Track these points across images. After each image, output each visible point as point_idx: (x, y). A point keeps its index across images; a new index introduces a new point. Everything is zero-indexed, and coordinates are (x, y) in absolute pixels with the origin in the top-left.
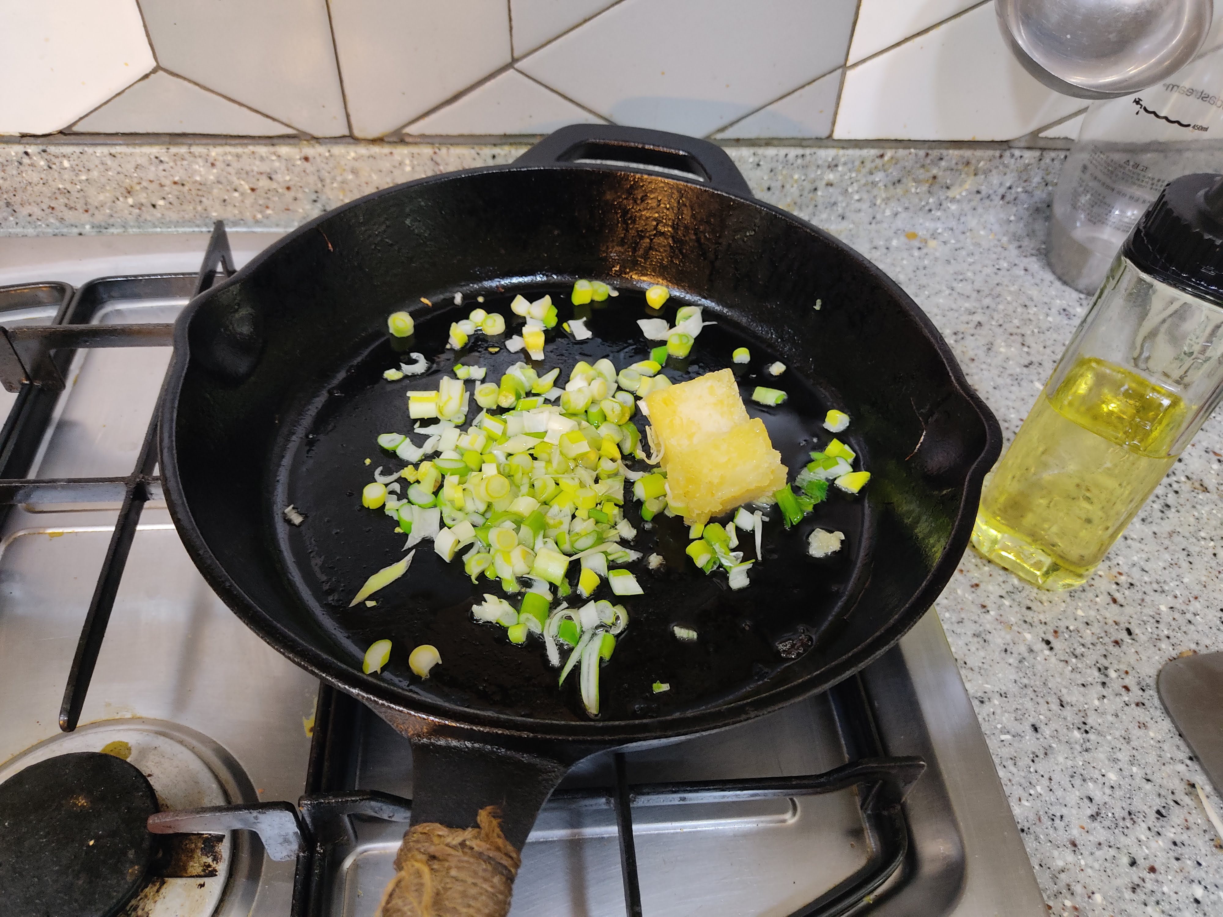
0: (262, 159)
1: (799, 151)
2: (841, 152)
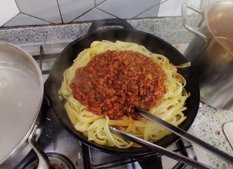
0: (45, 29)
1: (151, 19)
2: (158, 19)
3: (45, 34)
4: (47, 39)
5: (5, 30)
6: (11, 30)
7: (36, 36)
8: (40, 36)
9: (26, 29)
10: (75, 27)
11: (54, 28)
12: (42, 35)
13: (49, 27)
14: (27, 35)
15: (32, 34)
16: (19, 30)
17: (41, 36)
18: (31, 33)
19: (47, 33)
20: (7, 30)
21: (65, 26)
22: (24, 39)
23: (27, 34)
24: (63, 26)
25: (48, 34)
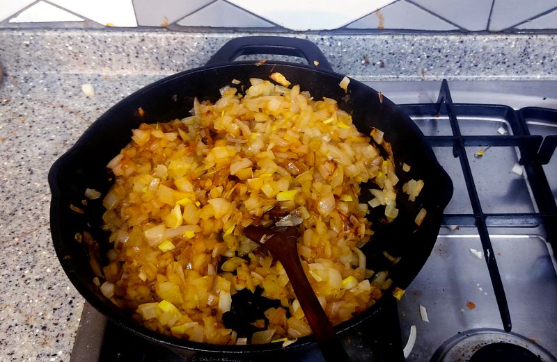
6: (361, 37)
9: (396, 37)
10: (514, 43)
11: (462, 42)
13: (452, 38)
14: (390, 53)
15: (403, 51)
16: (379, 39)
21: (492, 37)
23: (392, 51)
24: (487, 38)
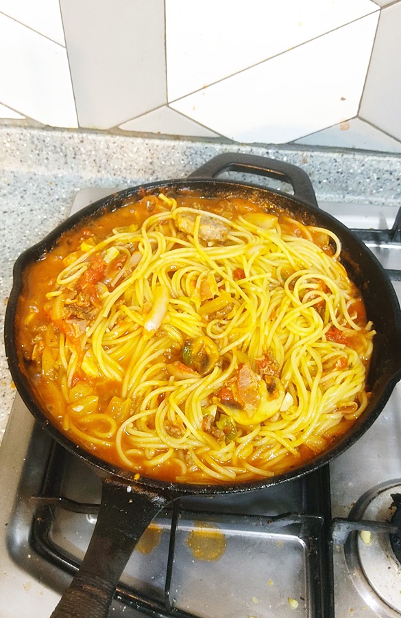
3: (387, 176)
4: (381, 190)
5: (294, 152)
7: (357, 178)
8: (368, 180)
12: (375, 177)
14: (338, 172)
15: (351, 171)
17: (371, 180)
18: (352, 168)
19: (391, 174)
20: (300, 153)
22: (325, 181)
23: (340, 170)
25: (391, 177)
